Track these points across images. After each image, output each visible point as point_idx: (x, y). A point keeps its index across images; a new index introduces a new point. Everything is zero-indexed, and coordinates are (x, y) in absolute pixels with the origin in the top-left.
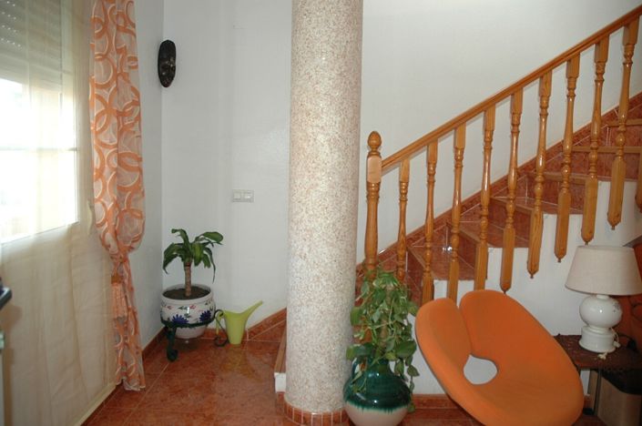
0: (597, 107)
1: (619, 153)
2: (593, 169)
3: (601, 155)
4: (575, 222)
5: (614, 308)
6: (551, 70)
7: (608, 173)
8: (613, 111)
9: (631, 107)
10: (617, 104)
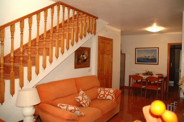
0: (22, 42)
1: (29, 57)
2: (21, 63)
3: (24, 58)
4: (17, 81)
5: (33, 109)
6: (4, 28)
7: (26, 63)
8: (27, 43)
9: (32, 43)
10: (28, 42)
